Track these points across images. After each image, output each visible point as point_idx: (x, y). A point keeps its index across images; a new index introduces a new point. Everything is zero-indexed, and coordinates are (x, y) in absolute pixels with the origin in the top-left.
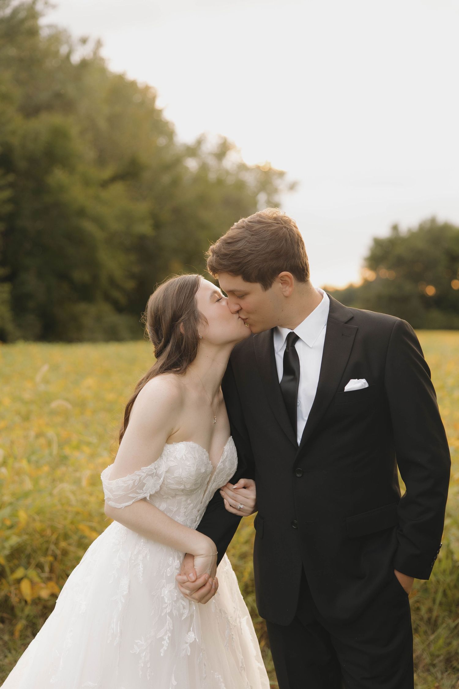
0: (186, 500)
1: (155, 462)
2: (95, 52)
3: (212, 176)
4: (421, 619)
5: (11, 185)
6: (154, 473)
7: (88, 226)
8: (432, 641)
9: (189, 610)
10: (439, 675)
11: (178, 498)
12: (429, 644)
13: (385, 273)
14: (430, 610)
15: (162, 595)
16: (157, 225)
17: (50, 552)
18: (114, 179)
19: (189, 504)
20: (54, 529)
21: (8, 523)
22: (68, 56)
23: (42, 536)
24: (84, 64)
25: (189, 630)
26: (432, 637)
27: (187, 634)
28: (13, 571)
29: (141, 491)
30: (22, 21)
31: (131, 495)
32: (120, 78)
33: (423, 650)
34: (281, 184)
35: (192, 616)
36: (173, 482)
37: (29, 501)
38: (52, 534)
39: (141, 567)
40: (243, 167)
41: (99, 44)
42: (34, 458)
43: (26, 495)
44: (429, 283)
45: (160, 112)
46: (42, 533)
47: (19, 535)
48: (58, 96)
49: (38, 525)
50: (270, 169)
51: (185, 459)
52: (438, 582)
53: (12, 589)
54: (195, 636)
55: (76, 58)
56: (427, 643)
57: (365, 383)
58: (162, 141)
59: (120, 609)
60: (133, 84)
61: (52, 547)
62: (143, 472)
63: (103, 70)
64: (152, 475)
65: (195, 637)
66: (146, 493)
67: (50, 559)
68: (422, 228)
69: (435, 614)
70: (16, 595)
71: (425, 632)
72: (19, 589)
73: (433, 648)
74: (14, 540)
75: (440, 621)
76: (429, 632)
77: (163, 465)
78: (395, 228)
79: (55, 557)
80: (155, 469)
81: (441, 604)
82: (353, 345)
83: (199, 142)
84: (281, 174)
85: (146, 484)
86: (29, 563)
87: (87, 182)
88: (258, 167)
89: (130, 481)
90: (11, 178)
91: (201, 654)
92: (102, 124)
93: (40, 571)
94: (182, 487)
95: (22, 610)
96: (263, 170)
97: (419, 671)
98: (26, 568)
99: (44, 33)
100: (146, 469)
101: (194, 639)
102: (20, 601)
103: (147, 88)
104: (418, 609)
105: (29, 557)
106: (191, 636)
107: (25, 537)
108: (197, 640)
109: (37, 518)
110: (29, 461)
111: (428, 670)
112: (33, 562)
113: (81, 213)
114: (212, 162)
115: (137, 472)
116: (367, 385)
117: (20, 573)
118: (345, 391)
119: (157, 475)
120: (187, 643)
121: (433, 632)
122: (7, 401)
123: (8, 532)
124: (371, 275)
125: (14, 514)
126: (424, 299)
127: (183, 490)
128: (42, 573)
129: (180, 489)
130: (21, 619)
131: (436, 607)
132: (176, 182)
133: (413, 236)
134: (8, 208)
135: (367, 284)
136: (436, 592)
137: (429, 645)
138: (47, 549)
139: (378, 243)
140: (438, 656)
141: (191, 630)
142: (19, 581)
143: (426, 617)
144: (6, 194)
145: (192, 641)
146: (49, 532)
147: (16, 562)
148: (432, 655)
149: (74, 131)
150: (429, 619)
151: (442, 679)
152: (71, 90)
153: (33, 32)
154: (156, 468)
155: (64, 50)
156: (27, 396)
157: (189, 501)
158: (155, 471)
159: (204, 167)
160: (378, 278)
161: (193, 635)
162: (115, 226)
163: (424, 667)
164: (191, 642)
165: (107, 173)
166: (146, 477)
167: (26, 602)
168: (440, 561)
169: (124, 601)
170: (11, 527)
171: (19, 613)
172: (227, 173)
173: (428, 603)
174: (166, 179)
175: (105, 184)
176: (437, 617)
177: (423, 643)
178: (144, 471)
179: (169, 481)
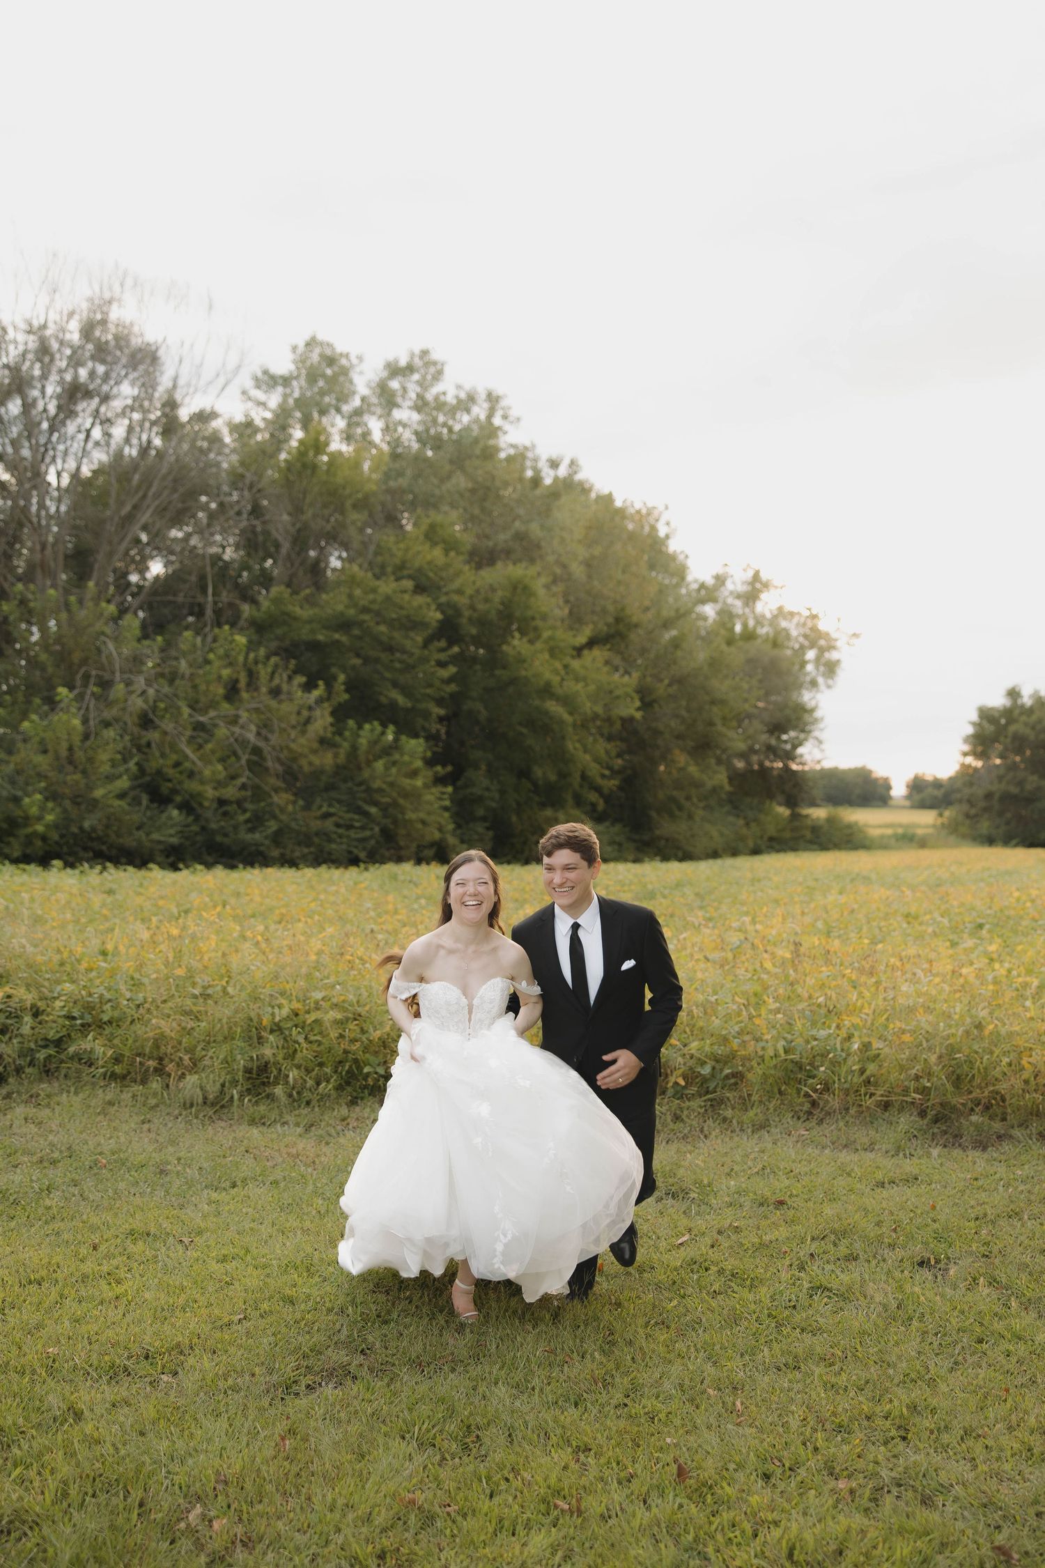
2: (572, 474)
3: (740, 627)
5: (457, 659)
7: (553, 707)
16: (647, 704)
18: (591, 643)
22: (536, 480)
30: (476, 441)
40: (781, 613)
41: (573, 466)
48: (520, 537)
55: (547, 481)
57: (634, 962)
60: (622, 510)
78: (1013, 694)
83: (720, 580)
87: (554, 651)
90: (455, 650)
92: (578, 570)
103: (642, 517)
113: (547, 691)
114: (738, 605)
124: (973, 762)
134: (452, 689)
139: (986, 715)
144: (450, 671)
149: (539, 586)
152: (537, 531)
153: (489, 454)
155: (530, 471)
159: (726, 616)
162: (588, 707)
165: (583, 636)
174: (666, 637)
175: (579, 651)
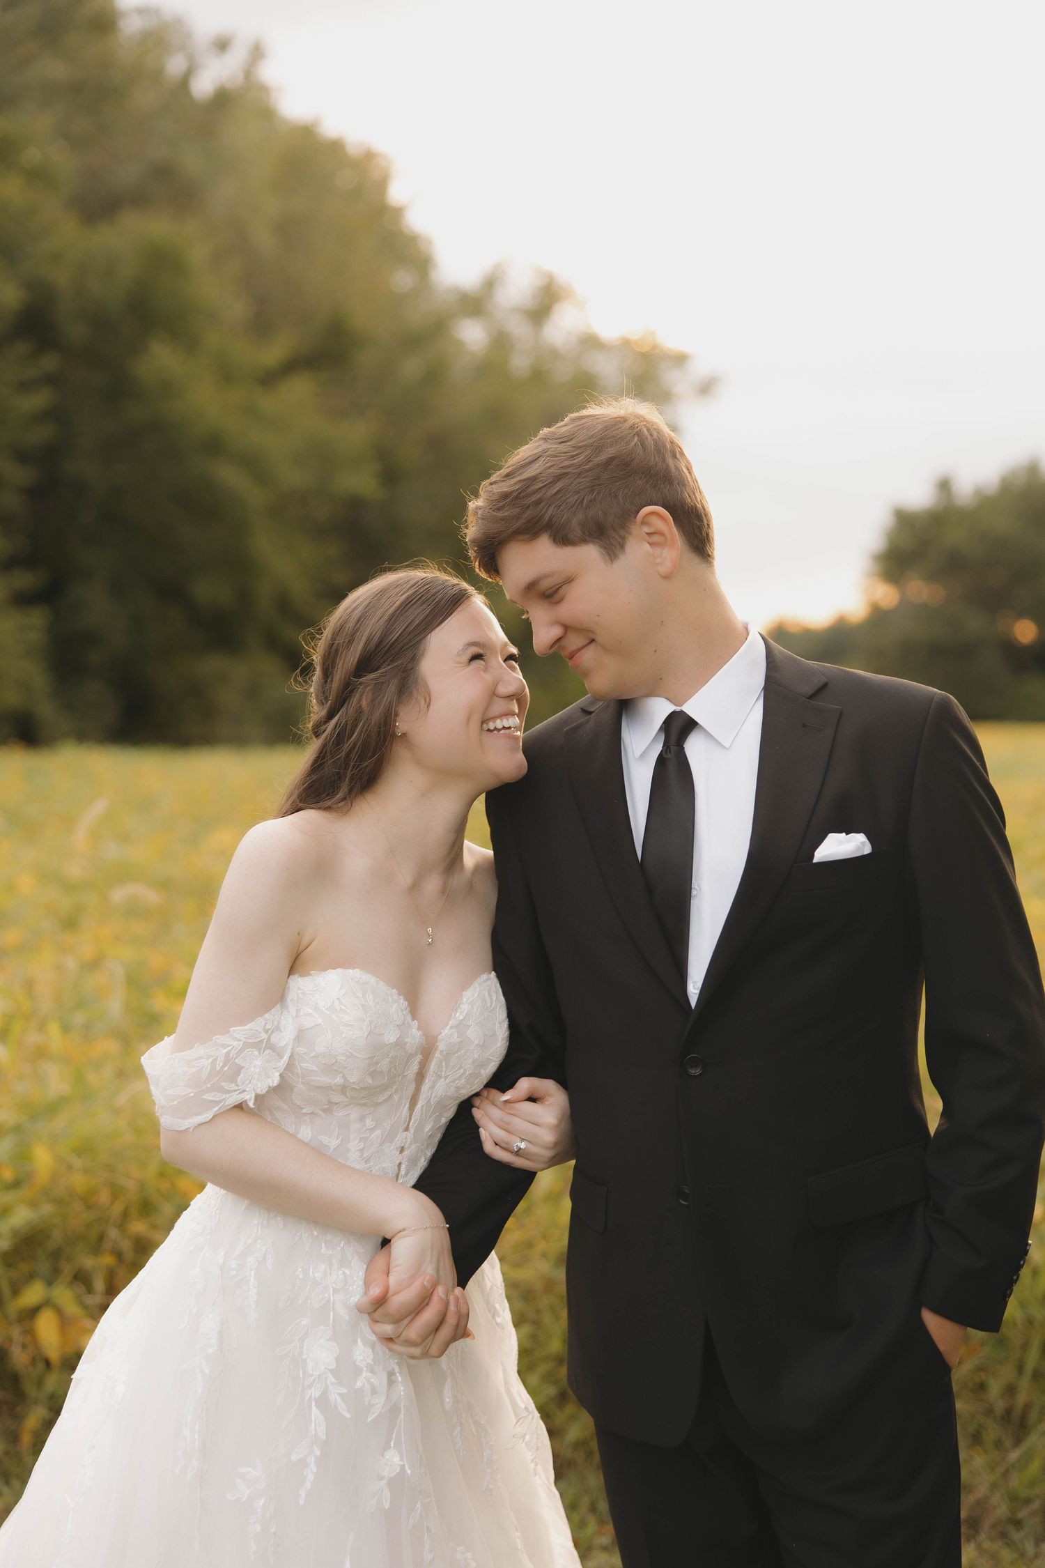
0: (362, 1119)
1: (267, 1015)
2: (249, 73)
3: (520, 363)
4: (989, 1412)
5: (51, 380)
6: (262, 1041)
7: (230, 476)
8: (1013, 1466)
9: (388, 1397)
10: (1030, 1548)
11: (340, 1113)
12: (1007, 1470)
13: (921, 590)
14: (1011, 1390)
15: (304, 1357)
16: (391, 475)
17: (107, 1245)
18: (291, 367)
19: (372, 1130)
20: (116, 1191)
21: (8, 1175)
22: (184, 83)
23: (89, 1207)
24: (223, 99)
25: (387, 1447)
26: (1014, 1455)
27: (383, 1456)
28: (16, 1291)
29: (233, 1087)
31: (207, 1097)
32: (306, 133)
33: (994, 1486)
34: (678, 381)
35: (394, 1410)
36: (315, 1068)
37: (60, 1123)
38: (113, 1202)
39: (254, 1287)
40: (590, 342)
41: (257, 53)
42: (79, 1018)
43: (52, 1108)
44: (1022, 614)
45: (397, 213)
46: (88, 1200)
47: (33, 1204)
48: (164, 173)
49: (79, 1181)
50: (655, 347)
51: (338, 1010)
52: (1030, 1322)
53: (16, 1332)
54: (401, 1460)
55: (204, 85)
56: (1000, 1470)
57: (863, 843)
58: (402, 280)
59: (200, 1391)
60: (336, 147)
61: (113, 1233)
62: (236, 1039)
63: (267, 113)
64: (257, 1045)
65: (402, 1463)
66: (244, 1091)
67: (108, 1260)
68: (1007, 486)
69: (1021, 1399)
70: (24, 1346)
71: (998, 1444)
72: (30, 1333)
73: (1015, 1482)
74: (21, 1217)
75: (1033, 1416)
76: (1008, 1443)
77: (286, 1025)
78: (944, 486)
79: (119, 1255)
80: (267, 1031)
81: (1036, 1375)
82: (832, 750)
83: (491, 283)
84: (680, 360)
85: (244, 1067)
86: (56, 1271)
87: (227, 375)
88: (626, 343)
89: (203, 1060)
90: (49, 363)
91: (419, 1505)
92: (265, 240)
93: (81, 1289)
94: (339, 1080)
95: (40, 1383)
96: (638, 350)
97: (982, 1536)
98: (50, 1283)
99: (131, 26)
100: (240, 1033)
101: (399, 1468)
102: (34, 1361)
103: (370, 156)
104: (982, 1387)
105: (56, 1255)
106: (393, 1460)
107: (47, 1209)
108: (409, 1472)
109: (77, 1162)
110: (66, 1029)
111: (1003, 1535)
112: (67, 1270)
113: (214, 445)
114: (519, 329)
115: (220, 1039)
116: (867, 849)
117: (33, 1294)
118: (815, 861)
119: (270, 1046)
120: (382, 1478)
121: (1018, 1442)
122: (27, 883)
123: (8, 1198)
124: (886, 595)
125: (22, 1155)
126: (1011, 651)
127: (343, 1089)
128: (88, 1295)
129: (335, 1085)
130: (36, 1403)
131: (1025, 1384)
132: (434, 375)
133: (987, 504)
134: (42, 434)
135: (878, 616)
136: (1025, 1347)
137: (1006, 1475)
138: (101, 1238)
139: (905, 520)
140: (1028, 1501)
141: (392, 1445)
142: (32, 1313)
143: (1000, 1406)
144: (38, 400)
145: (395, 1473)
146: (104, 1197)
147: (24, 1267)
148: (1015, 1500)
149: (198, 254)
150: (1008, 1412)
151: (1036, 1556)
152: (191, 161)
153: (104, 23)
154: (269, 1029)
155: (175, 65)
156: (75, 871)
157: (369, 1123)
158: (264, 1036)
159: (501, 342)
160: (904, 602)
161: (397, 1459)
162: (292, 477)
163: (993, 1526)
164: (392, 1475)
165: (273, 353)
166: (241, 1051)
167: (48, 1363)
168: (1035, 1272)
169: (207, 1371)
170: (16, 1184)
171: (31, 1390)
172: (555, 354)
173: (1006, 1373)
174: (411, 367)
175: (269, 379)
176: (1027, 1408)
177: (992, 1469)
178: (237, 1036)
179: (304, 1065)
